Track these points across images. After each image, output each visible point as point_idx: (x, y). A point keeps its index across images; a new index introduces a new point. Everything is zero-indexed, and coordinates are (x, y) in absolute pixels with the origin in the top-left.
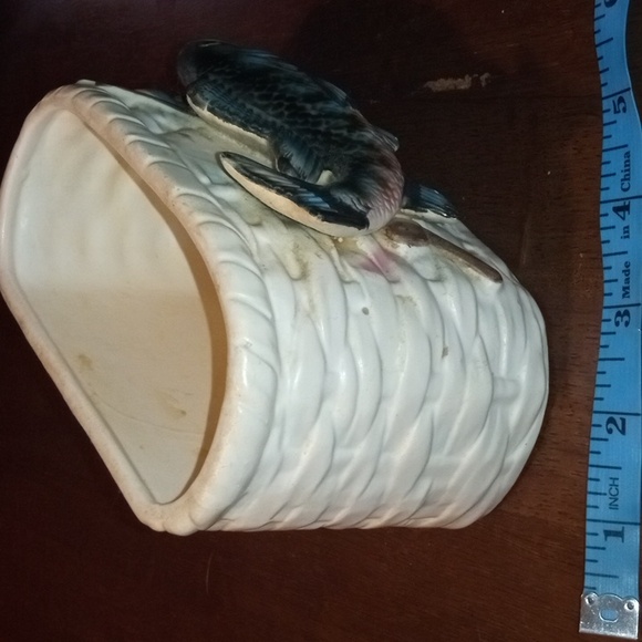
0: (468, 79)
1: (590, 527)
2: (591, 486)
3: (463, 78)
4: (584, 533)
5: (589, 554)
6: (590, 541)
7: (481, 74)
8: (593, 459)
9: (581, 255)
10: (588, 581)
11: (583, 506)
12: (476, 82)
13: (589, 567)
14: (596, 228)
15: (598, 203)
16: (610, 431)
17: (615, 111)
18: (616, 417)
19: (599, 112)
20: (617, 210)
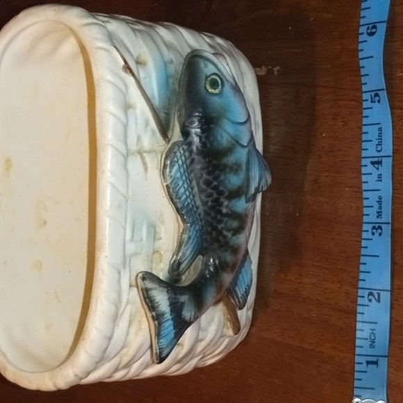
0: (264, 69)
1: (357, 359)
2: (359, 334)
4: (353, 362)
5: (357, 375)
6: (357, 367)
7: (274, 67)
9: (347, 189)
10: (356, 392)
11: (353, 346)
12: (270, 72)
13: (357, 383)
14: (359, 173)
15: (360, 158)
16: (370, 301)
17: (372, 102)
18: (374, 292)
19: (360, 101)
20: (373, 163)
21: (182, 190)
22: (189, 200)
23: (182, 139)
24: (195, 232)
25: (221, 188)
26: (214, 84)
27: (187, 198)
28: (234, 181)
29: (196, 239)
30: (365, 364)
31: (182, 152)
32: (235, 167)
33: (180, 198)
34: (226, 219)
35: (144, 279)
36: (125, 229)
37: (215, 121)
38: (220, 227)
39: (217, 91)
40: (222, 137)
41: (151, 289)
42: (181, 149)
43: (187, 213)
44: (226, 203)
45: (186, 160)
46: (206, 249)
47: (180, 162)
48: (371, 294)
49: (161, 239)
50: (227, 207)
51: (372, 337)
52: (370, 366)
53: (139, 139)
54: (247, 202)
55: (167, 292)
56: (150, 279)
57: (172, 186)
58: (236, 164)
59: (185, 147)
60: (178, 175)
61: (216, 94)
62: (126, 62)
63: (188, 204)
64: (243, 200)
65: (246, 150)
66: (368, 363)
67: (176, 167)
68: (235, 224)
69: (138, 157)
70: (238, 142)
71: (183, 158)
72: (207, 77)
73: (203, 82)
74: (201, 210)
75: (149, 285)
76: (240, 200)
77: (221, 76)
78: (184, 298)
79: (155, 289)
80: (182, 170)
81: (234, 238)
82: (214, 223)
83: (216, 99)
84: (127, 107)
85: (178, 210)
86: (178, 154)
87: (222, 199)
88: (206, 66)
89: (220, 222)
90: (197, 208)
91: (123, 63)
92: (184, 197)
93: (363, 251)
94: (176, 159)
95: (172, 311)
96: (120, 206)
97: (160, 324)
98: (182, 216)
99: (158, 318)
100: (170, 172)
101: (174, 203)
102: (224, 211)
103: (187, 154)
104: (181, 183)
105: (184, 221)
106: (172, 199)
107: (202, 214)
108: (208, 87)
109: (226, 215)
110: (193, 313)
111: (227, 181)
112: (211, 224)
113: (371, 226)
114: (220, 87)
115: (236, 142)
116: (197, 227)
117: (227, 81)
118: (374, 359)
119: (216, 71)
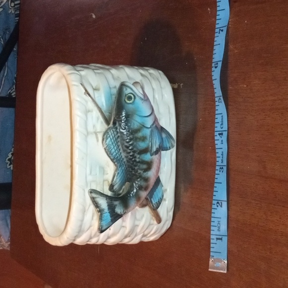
0: (177, 85)
1: (212, 237)
2: (212, 224)
3: (175, 84)
4: (210, 239)
5: (212, 245)
6: (212, 241)
7: (181, 84)
8: (213, 215)
9: (210, 148)
10: (212, 254)
11: (210, 230)
12: (179, 86)
13: (212, 250)
14: (214, 140)
15: (214, 131)
16: (218, 206)
17: (219, 102)
18: (220, 202)
19: (214, 101)
20: (219, 134)
21: (113, 150)
22: (118, 155)
23: (112, 126)
24: (121, 171)
25: (135, 149)
26: (130, 98)
27: (116, 154)
28: (142, 145)
29: (122, 174)
30: (215, 239)
31: (112, 132)
32: (142, 138)
33: (112, 154)
34: (139, 164)
35: (91, 192)
36: (86, 169)
37: (130, 116)
38: (136, 168)
39: (131, 102)
40: (134, 124)
41: (96, 198)
42: (112, 131)
43: (116, 161)
44: (138, 156)
45: (115, 136)
46: (130, 179)
47: (111, 137)
48: (218, 203)
49: (108, 174)
50: (139, 158)
51: (219, 225)
52: (218, 240)
53: (94, 126)
54: (151, 156)
55: (106, 199)
56: (95, 193)
57: (107, 148)
58: (143, 137)
59: (114, 130)
60: (111, 143)
61: (130, 103)
62: (86, 90)
63: (117, 157)
64: (149, 154)
65: (150, 129)
66: (217, 239)
67: (109, 139)
68: (145, 166)
69: (94, 135)
70: (144, 126)
71: (113, 135)
72: (126, 95)
73: (124, 97)
74: (125, 160)
75: (94, 195)
76: (146, 154)
77: (135, 94)
78: (116, 203)
79: (98, 197)
80: (113, 141)
81: (145, 174)
82: (133, 166)
83: (131, 106)
84: (87, 112)
85: (112, 160)
86: (110, 133)
87: (136, 155)
88: (126, 90)
89: (136, 166)
90: (123, 159)
91: (84, 91)
92: (115, 153)
93: (216, 180)
94: (108, 136)
95: (109, 209)
96: (83, 158)
97: (101, 215)
98: (114, 163)
99: (101, 211)
100: (106, 142)
101: (109, 157)
102: (138, 160)
103: (115, 133)
104: (112, 147)
105: (115, 165)
106: (108, 155)
107: (126, 162)
108: (126, 100)
109: (139, 162)
110: (122, 210)
111: (138, 145)
112: (131, 167)
113: (219, 167)
114: (133, 99)
115: (143, 126)
116: (123, 168)
117: (138, 96)
118: (220, 237)
119: (132, 92)
